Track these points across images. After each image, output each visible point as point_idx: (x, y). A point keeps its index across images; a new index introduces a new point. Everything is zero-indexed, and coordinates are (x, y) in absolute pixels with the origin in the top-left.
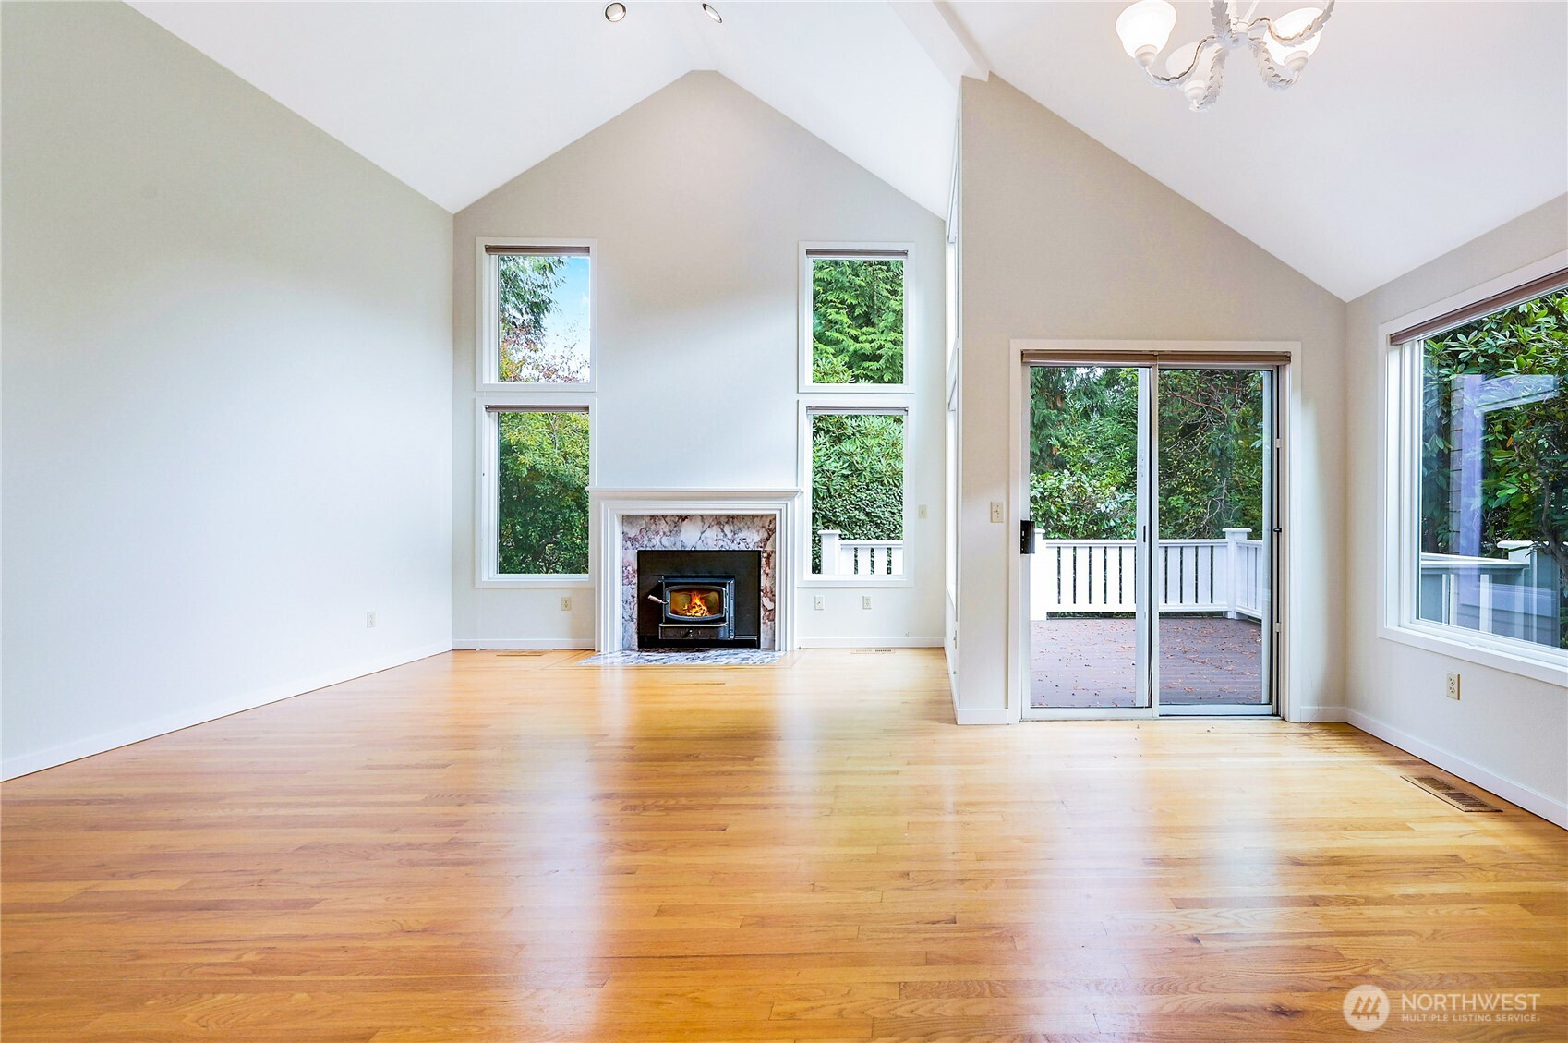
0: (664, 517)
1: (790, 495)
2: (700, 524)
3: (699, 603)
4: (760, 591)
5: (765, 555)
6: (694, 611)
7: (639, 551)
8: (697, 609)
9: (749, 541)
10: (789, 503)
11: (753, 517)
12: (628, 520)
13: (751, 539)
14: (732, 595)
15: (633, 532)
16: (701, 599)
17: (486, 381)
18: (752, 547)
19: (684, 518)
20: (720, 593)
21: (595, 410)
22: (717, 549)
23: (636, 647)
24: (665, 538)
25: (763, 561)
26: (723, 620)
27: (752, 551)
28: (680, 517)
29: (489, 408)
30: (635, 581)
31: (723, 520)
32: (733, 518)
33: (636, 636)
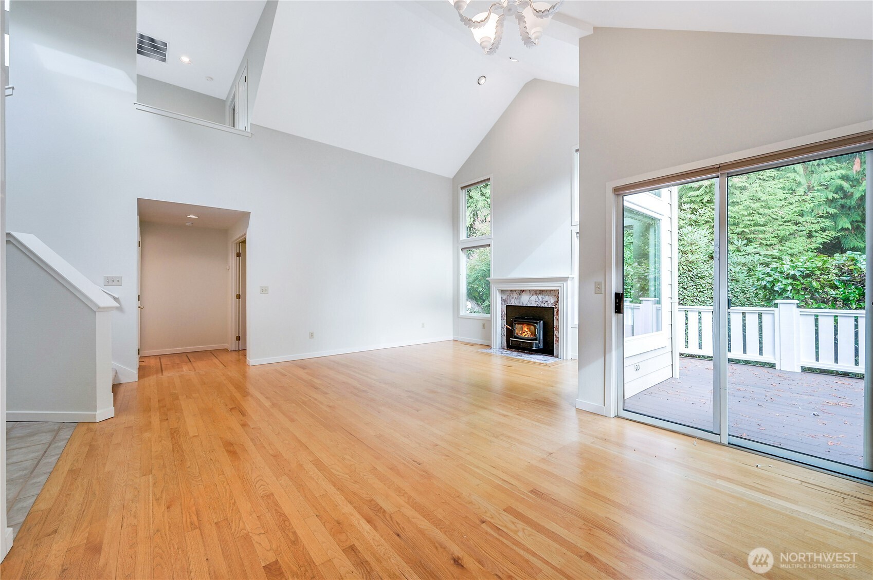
0: (515, 291)
1: (565, 279)
2: (529, 294)
3: (527, 330)
4: (554, 327)
5: (556, 310)
6: (524, 334)
7: (507, 306)
8: (526, 333)
9: (549, 302)
10: (565, 283)
11: (551, 291)
12: (502, 292)
13: (549, 301)
14: (542, 328)
15: (504, 297)
16: (528, 329)
17: (461, 239)
18: (550, 306)
19: (523, 291)
20: (535, 326)
21: (492, 245)
22: (536, 306)
23: (506, 348)
24: (516, 300)
25: (555, 312)
26: (536, 340)
27: (550, 307)
28: (521, 291)
29: (462, 249)
30: (505, 319)
31: (538, 292)
32: (542, 291)
33: (506, 343)
